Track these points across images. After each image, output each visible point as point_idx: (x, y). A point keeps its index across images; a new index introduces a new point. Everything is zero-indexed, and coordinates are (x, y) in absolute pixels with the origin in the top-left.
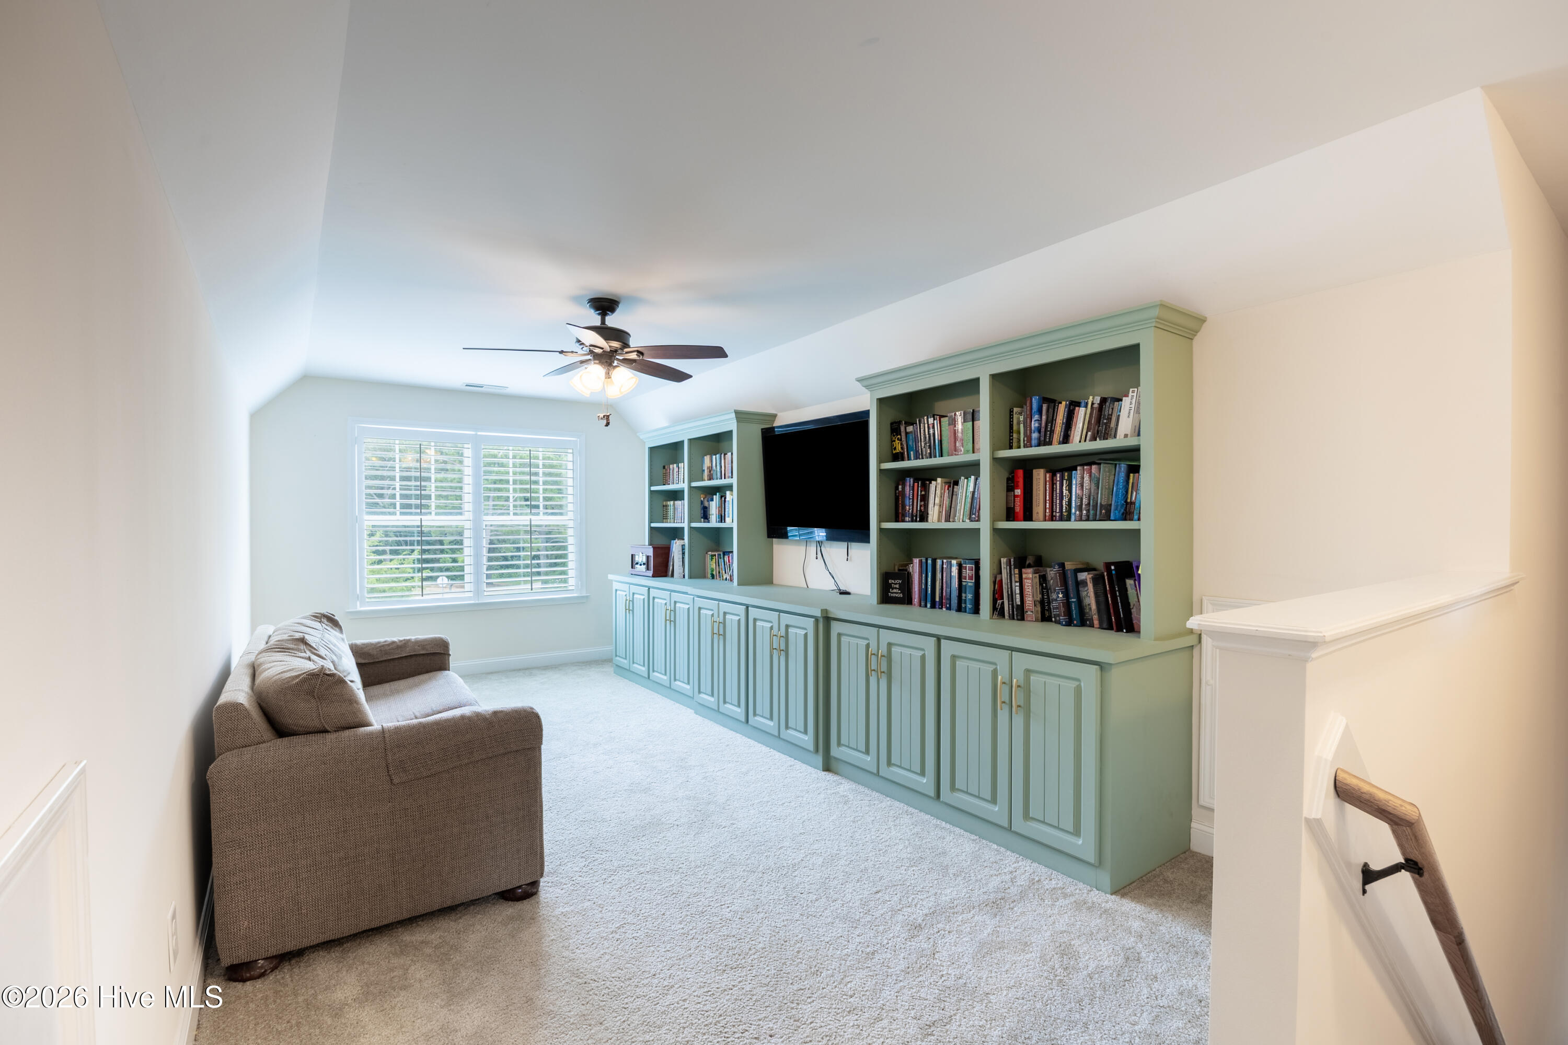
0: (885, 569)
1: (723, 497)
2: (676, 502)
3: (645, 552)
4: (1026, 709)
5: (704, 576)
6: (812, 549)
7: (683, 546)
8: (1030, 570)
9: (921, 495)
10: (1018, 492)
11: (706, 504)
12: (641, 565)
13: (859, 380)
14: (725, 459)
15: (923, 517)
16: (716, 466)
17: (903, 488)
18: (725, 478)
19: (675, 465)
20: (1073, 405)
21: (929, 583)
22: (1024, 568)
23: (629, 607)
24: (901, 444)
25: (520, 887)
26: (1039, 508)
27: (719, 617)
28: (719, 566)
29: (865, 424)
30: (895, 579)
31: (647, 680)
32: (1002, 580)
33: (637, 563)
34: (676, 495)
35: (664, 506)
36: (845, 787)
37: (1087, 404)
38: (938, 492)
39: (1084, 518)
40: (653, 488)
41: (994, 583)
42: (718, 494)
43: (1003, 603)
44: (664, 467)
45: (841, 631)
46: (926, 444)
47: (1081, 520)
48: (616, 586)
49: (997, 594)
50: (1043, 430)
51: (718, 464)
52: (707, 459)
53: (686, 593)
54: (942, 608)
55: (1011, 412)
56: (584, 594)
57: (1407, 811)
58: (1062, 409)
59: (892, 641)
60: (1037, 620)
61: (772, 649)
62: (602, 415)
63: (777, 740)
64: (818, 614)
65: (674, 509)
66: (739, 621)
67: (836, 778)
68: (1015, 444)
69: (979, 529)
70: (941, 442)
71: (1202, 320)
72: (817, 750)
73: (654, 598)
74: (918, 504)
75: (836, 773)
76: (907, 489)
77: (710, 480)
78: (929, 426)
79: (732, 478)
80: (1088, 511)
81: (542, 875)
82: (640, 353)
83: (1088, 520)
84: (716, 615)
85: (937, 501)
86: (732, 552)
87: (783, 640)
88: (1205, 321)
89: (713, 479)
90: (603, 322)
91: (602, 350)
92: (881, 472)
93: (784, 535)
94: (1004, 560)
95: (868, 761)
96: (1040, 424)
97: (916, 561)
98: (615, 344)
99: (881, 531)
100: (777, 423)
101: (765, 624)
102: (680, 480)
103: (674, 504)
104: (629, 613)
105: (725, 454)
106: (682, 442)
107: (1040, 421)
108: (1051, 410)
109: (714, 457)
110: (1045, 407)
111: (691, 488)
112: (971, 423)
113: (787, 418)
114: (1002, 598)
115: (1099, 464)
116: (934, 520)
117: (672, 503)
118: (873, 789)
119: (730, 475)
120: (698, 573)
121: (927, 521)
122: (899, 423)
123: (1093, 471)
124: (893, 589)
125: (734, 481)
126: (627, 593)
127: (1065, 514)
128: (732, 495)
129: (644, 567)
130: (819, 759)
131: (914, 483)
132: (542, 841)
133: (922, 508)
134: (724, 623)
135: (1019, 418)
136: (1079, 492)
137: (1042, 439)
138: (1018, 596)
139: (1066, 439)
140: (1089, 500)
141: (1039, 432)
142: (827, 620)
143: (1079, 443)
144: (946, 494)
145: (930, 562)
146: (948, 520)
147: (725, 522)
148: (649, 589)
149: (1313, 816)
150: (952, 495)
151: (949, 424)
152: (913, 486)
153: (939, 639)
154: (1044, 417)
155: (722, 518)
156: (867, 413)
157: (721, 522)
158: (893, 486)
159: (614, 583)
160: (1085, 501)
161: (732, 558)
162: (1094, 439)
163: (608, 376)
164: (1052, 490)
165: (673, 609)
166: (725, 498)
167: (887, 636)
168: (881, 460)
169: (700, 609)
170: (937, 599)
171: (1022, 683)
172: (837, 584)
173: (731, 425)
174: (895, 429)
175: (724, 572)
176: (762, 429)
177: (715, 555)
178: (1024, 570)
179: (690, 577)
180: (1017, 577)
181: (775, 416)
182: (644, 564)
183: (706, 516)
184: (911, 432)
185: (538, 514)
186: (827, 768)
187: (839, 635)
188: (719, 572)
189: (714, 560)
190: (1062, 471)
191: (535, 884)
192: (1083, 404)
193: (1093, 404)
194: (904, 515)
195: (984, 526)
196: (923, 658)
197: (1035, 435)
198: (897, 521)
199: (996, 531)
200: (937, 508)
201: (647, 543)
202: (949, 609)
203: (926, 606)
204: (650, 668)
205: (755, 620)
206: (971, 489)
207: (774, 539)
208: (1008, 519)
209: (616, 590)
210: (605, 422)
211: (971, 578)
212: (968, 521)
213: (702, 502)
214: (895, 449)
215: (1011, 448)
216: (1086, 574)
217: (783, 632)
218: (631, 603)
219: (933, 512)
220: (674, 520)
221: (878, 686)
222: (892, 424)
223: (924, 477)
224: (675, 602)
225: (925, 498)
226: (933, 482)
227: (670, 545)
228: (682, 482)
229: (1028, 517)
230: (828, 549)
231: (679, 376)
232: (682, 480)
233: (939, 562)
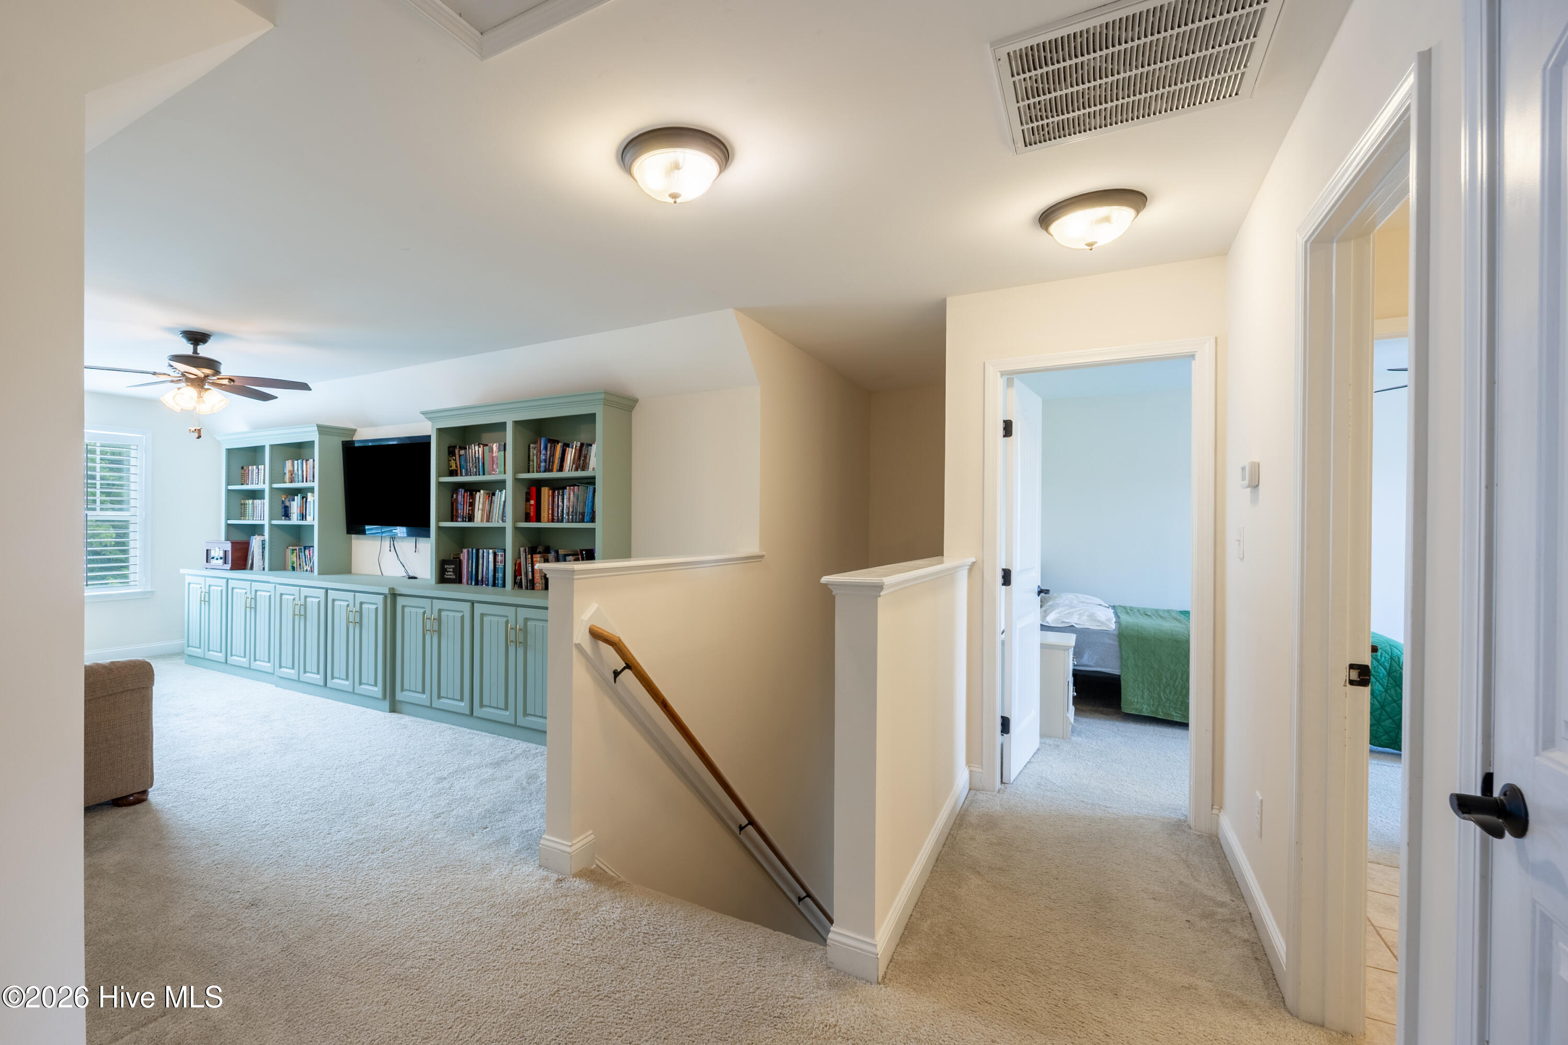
0: (442, 558)
1: (304, 498)
2: (255, 501)
3: (222, 547)
4: (525, 644)
5: (284, 568)
6: (387, 543)
7: (263, 541)
8: (538, 556)
9: (470, 502)
10: (532, 502)
11: (287, 504)
12: (217, 559)
13: (424, 413)
14: (306, 464)
15: (471, 518)
16: (298, 470)
17: (457, 497)
18: (306, 481)
19: (255, 467)
20: (566, 446)
21: (474, 567)
22: (535, 554)
23: (205, 598)
24: (456, 463)
25: (131, 795)
26: (545, 513)
27: (300, 600)
28: (300, 558)
29: (429, 444)
30: (449, 565)
31: (225, 664)
32: (520, 563)
33: (213, 558)
34: (255, 495)
35: (242, 504)
36: (406, 719)
37: (573, 446)
38: (481, 500)
39: (570, 521)
40: (230, 487)
41: (515, 564)
42: (299, 495)
43: (521, 579)
44: (242, 468)
45: (404, 604)
46: (473, 464)
47: (568, 522)
48: (188, 579)
49: (517, 572)
50: (548, 461)
51: (300, 468)
52: (289, 463)
53: (268, 582)
54: (482, 585)
55: (529, 446)
56: (149, 589)
57: (616, 640)
58: (559, 447)
59: (442, 608)
60: (542, 589)
61: (348, 622)
62: (193, 429)
63: (352, 696)
64: (387, 592)
65: (253, 507)
66: (319, 602)
67: (399, 715)
68: (531, 469)
69: (505, 527)
70: (483, 464)
71: (636, 401)
72: (385, 697)
73: (233, 589)
74: (467, 508)
75: (400, 713)
76: (460, 498)
77: (292, 482)
78: (476, 450)
79: (313, 481)
80: (572, 516)
81: (151, 785)
82: (231, 380)
83: (572, 522)
84: (297, 599)
85: (481, 507)
86: (313, 546)
87: (358, 614)
88: (637, 401)
89: (295, 482)
90: (195, 351)
91: (196, 377)
92: (440, 484)
93: (363, 532)
94: (522, 549)
95: (423, 698)
96: (546, 457)
97: (465, 551)
98: (208, 371)
99: (439, 529)
100: (356, 438)
101: (342, 603)
102: (260, 479)
103: (253, 503)
104: (205, 604)
105: (307, 460)
106: (263, 447)
107: (546, 455)
108: (553, 448)
109: (296, 462)
110: (549, 445)
111: (272, 490)
112: (503, 452)
113: (365, 434)
114: (521, 575)
115: (579, 486)
116: (479, 521)
117: (251, 501)
118: (427, 719)
119: (312, 479)
120: (278, 565)
121: (474, 521)
122: (455, 447)
123: (576, 490)
124: (448, 572)
125: (316, 485)
126: (203, 586)
127: (560, 518)
128: (313, 496)
129: (221, 561)
130: (387, 704)
131: (464, 492)
132: (152, 759)
133: (470, 512)
134: (305, 605)
135: (533, 452)
136: (568, 504)
137: (547, 467)
138: (530, 573)
139: (561, 469)
140: (573, 509)
141: (546, 462)
142: (394, 595)
143: (568, 472)
144: (487, 502)
145: (474, 551)
146: (488, 521)
147: (306, 520)
148: (228, 580)
149: (577, 642)
150: (491, 502)
151: (489, 452)
152: (464, 496)
153: (473, 603)
154: (548, 453)
155: (303, 517)
156: (429, 437)
157: (303, 520)
158: (450, 496)
159: (186, 576)
160: (571, 510)
161: (313, 552)
162: (577, 470)
163: (200, 397)
164: (553, 501)
165: (253, 597)
166: (306, 499)
167: (438, 604)
168: (439, 475)
169: (281, 595)
170: (480, 579)
171: (522, 628)
172: (406, 572)
173: (314, 437)
174: (451, 452)
175: (304, 564)
176: (342, 442)
177: (296, 550)
178: (534, 556)
179: (271, 569)
180: (529, 561)
181: (355, 431)
182: (221, 558)
183: (286, 514)
184: (463, 455)
185: (94, 509)
186: (393, 709)
187: (403, 607)
188: (300, 565)
189: (295, 554)
190: (558, 489)
191: (145, 792)
192: (570, 446)
193: (576, 446)
194: (457, 517)
195: (509, 525)
196: (462, 617)
197: (543, 464)
198: (452, 521)
199: (516, 529)
200: (480, 512)
201: (223, 537)
202: (487, 585)
203: (471, 584)
204: (227, 650)
205: (334, 600)
206: (503, 499)
207: (353, 536)
208: (526, 521)
209: (189, 584)
210: (196, 435)
211: (501, 562)
212: (500, 521)
213: (283, 502)
214: (451, 466)
215: (529, 472)
216: (571, 557)
217: (358, 608)
218: (207, 594)
219: (478, 515)
220: (253, 517)
221: (432, 642)
222: (449, 448)
223: (472, 489)
224: (256, 591)
225: (472, 505)
226: (478, 493)
227: (250, 541)
228: (262, 483)
229: (538, 519)
230: (400, 543)
231: (266, 397)
232: (262, 481)
233: (481, 551)
